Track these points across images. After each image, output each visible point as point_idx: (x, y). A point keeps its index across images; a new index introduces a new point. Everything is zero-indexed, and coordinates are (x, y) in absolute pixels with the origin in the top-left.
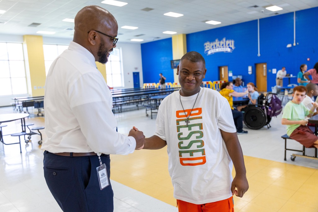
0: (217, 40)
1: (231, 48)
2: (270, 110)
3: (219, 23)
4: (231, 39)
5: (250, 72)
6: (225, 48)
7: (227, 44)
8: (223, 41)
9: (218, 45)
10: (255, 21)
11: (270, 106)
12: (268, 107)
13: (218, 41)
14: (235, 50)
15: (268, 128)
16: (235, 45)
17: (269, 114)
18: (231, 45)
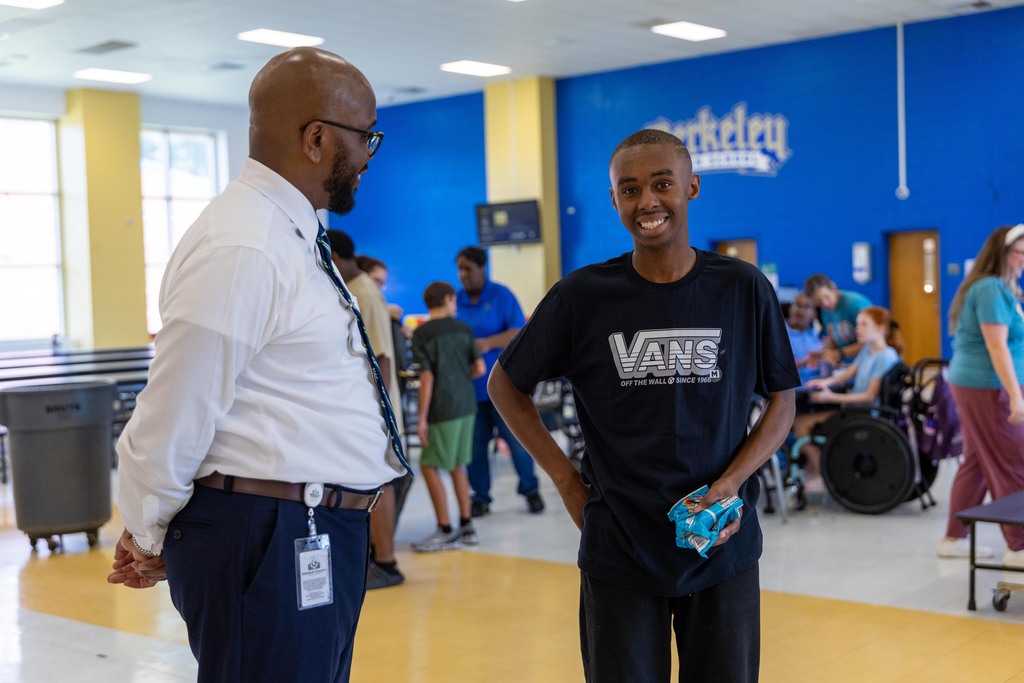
0: (704, 115)
1: (772, 155)
2: (929, 431)
3: (716, 33)
4: (774, 113)
5: (861, 270)
6: (742, 154)
7: (753, 135)
8: (734, 120)
9: (708, 138)
10: (883, 36)
11: (932, 414)
12: (921, 417)
13: (709, 120)
14: (790, 162)
15: (925, 507)
16: (791, 140)
17: (927, 448)
18: (774, 138)
